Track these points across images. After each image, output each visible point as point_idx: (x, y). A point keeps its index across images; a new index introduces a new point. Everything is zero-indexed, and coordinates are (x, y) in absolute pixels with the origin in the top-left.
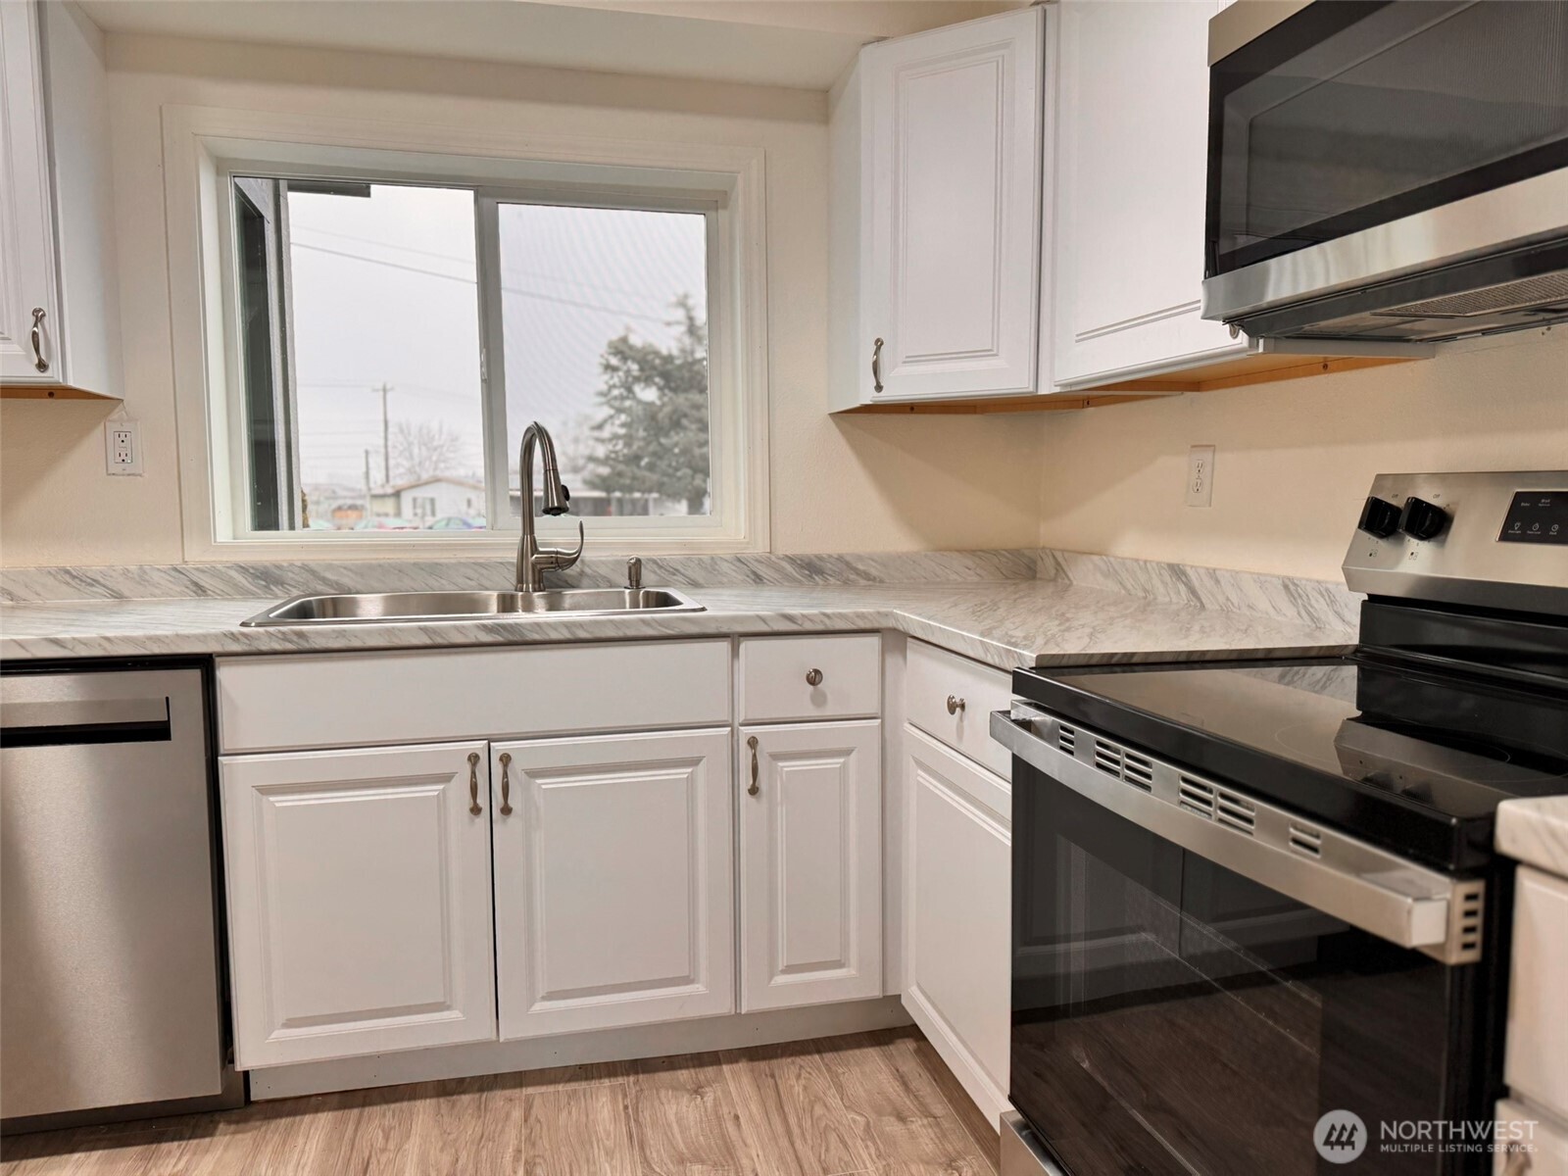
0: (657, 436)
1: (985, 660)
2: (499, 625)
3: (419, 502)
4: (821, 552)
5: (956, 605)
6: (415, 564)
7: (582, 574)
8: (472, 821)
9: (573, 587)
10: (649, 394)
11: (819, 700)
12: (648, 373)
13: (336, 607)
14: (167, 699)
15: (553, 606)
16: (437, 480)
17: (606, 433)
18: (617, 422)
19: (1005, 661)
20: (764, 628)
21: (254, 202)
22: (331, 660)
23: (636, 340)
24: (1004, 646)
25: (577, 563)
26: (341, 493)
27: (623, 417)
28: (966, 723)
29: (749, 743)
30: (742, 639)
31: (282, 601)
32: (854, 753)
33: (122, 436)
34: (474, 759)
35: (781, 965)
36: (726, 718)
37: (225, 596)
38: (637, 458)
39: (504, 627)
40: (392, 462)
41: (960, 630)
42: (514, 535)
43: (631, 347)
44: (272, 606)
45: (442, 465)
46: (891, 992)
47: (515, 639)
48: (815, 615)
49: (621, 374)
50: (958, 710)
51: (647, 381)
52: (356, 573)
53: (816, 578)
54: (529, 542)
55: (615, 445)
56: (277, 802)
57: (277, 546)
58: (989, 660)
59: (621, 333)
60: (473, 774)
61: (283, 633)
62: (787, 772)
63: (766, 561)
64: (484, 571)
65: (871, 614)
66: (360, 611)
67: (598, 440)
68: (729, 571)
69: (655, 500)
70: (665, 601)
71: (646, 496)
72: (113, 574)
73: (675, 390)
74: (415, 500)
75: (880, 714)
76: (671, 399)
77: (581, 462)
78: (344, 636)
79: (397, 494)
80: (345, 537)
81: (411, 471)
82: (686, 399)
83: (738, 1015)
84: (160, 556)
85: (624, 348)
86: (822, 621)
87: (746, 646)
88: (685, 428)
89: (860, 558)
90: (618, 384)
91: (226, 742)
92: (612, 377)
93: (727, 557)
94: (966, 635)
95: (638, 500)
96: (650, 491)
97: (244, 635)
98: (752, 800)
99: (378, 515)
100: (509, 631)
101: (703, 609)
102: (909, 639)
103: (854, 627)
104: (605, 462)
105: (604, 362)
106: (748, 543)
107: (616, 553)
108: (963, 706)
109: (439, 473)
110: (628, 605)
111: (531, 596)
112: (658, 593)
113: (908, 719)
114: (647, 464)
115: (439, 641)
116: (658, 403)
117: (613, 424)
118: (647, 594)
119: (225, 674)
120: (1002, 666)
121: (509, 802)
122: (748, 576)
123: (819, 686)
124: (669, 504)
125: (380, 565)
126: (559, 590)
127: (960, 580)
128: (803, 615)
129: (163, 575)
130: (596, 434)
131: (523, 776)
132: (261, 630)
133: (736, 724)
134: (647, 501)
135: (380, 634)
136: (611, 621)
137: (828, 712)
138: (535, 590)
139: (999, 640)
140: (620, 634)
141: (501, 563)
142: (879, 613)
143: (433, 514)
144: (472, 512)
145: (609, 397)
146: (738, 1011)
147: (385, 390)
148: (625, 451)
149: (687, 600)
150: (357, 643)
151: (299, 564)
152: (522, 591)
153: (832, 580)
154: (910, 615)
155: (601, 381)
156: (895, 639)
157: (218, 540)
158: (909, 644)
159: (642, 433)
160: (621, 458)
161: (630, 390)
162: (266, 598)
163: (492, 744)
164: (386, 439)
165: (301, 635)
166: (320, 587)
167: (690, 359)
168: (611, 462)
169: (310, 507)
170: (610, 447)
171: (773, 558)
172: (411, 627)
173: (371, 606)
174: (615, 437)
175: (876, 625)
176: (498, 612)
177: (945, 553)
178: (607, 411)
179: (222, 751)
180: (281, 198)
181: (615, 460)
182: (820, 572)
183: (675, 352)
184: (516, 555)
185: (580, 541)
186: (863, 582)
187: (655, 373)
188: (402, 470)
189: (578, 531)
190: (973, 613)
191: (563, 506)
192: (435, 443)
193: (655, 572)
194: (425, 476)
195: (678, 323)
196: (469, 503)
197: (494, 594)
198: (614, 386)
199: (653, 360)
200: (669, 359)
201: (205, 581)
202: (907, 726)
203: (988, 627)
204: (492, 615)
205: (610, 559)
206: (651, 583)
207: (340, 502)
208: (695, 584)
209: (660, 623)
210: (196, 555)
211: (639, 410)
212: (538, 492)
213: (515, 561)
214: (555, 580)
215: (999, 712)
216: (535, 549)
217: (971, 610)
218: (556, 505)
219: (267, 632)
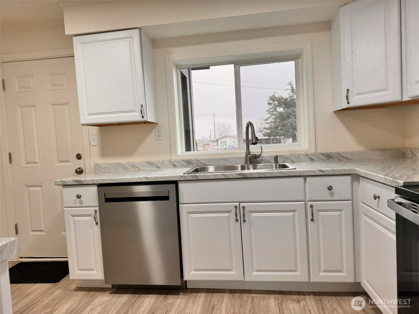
0: (283, 120)
1: (386, 184)
2: (241, 173)
3: (222, 142)
4: (332, 152)
5: (376, 167)
6: (221, 158)
7: (262, 160)
8: (236, 223)
9: (259, 163)
10: (281, 110)
11: (332, 195)
12: (280, 104)
13: (204, 169)
14: (168, 191)
15: (255, 168)
16: (226, 137)
17: (269, 121)
18: (272, 118)
19: (393, 184)
20: (313, 174)
21: (184, 74)
22: (202, 182)
23: (277, 96)
24: (392, 179)
25: (260, 157)
26: (205, 141)
27: (273, 117)
28: (380, 202)
29: (310, 206)
30: (307, 177)
31: (192, 168)
32: (343, 211)
33: (159, 131)
34: (236, 207)
35: (322, 270)
36: (303, 199)
37: (180, 167)
38: (277, 127)
39: (242, 174)
40: (216, 133)
41: (377, 174)
42: (245, 151)
43: (276, 98)
44: (190, 169)
45: (228, 133)
46: (358, 281)
47: (245, 177)
48: (330, 170)
49: (273, 105)
50: (377, 199)
51: (280, 106)
52: (208, 161)
53: (330, 159)
54: (248, 152)
55: (271, 124)
56: (192, 216)
57: (191, 155)
58: (387, 183)
59: (273, 94)
60: (236, 211)
61: (192, 176)
62: (322, 215)
63: (314, 155)
64: (237, 160)
65: (347, 170)
66: (209, 170)
67: (266, 123)
68: (303, 158)
69: (283, 138)
70: (285, 166)
71: (280, 137)
72: (157, 162)
73: (288, 108)
74: (221, 142)
75: (352, 199)
76: (287, 110)
77: (262, 129)
78: (205, 176)
79: (217, 141)
80: (206, 152)
81: (220, 135)
82: (291, 110)
83: (309, 282)
84: (166, 158)
85: (274, 98)
86: (332, 172)
87: (308, 179)
88: (291, 118)
89: (344, 153)
90: (272, 108)
91: (180, 202)
92: (270, 106)
93: (302, 154)
94: (380, 176)
95: (278, 138)
96: (281, 136)
97: (184, 176)
98: (312, 223)
99: (213, 146)
100: (243, 175)
101: (295, 169)
102: (360, 177)
103: (342, 174)
104: (268, 129)
105: (268, 102)
106: (309, 150)
107: (270, 154)
108: (379, 197)
109: (227, 135)
110: (274, 168)
111: (249, 166)
112: (283, 164)
113: (361, 201)
114: (280, 129)
115: (227, 177)
116: (283, 112)
117: (271, 119)
118: (279, 165)
119: (181, 185)
120: (392, 185)
121: (245, 219)
122: (309, 159)
123: (332, 191)
124: (287, 139)
125: (213, 159)
126: (256, 164)
127: (378, 158)
128: (326, 170)
129: (167, 162)
130: (266, 122)
131: (248, 213)
132: (187, 175)
133: (306, 201)
134: (280, 138)
135: (213, 176)
136: (270, 172)
137: (335, 198)
138: (250, 164)
139: (391, 177)
140: (272, 176)
141: (241, 158)
142: (350, 169)
143: (226, 145)
144: (235, 144)
145: (269, 111)
146: (310, 281)
147: (214, 115)
148: (274, 126)
149: (291, 166)
150: (208, 178)
151: (195, 159)
152: (247, 164)
153: (335, 160)
154: (361, 170)
155: (267, 107)
156: (356, 177)
157: (178, 154)
158: (360, 178)
159: (278, 120)
160: (273, 128)
161: (275, 109)
162: (189, 167)
163: (240, 204)
164: (215, 127)
165: (196, 176)
166: (200, 165)
167: (292, 99)
168: (270, 129)
169: (198, 145)
170: (270, 125)
171: (317, 154)
172: (220, 174)
173: (211, 169)
174: (271, 122)
175: (349, 173)
176: (241, 170)
177: (373, 151)
178: (269, 115)
179: (180, 203)
180: (190, 72)
181: (272, 128)
182: (332, 157)
183: (288, 97)
184: (245, 155)
185: (261, 151)
186: (345, 160)
187: (282, 104)
188: (218, 135)
189: (261, 149)
190: (382, 169)
191: (256, 142)
192: (226, 127)
193: (282, 159)
194: (224, 136)
195: (289, 89)
196: (234, 142)
197: (240, 166)
198: (271, 108)
199: (282, 100)
200: (287, 99)
201: (176, 164)
202: (360, 203)
203: (387, 173)
204: (239, 171)
205: (269, 155)
206: (281, 162)
207: (204, 143)
208: (293, 162)
209: (283, 173)
210: (174, 158)
211: (278, 114)
212: (250, 138)
213: (245, 157)
214: (255, 162)
215: (391, 199)
216: (250, 154)
217: (381, 168)
218: (255, 142)
219: (189, 175)
